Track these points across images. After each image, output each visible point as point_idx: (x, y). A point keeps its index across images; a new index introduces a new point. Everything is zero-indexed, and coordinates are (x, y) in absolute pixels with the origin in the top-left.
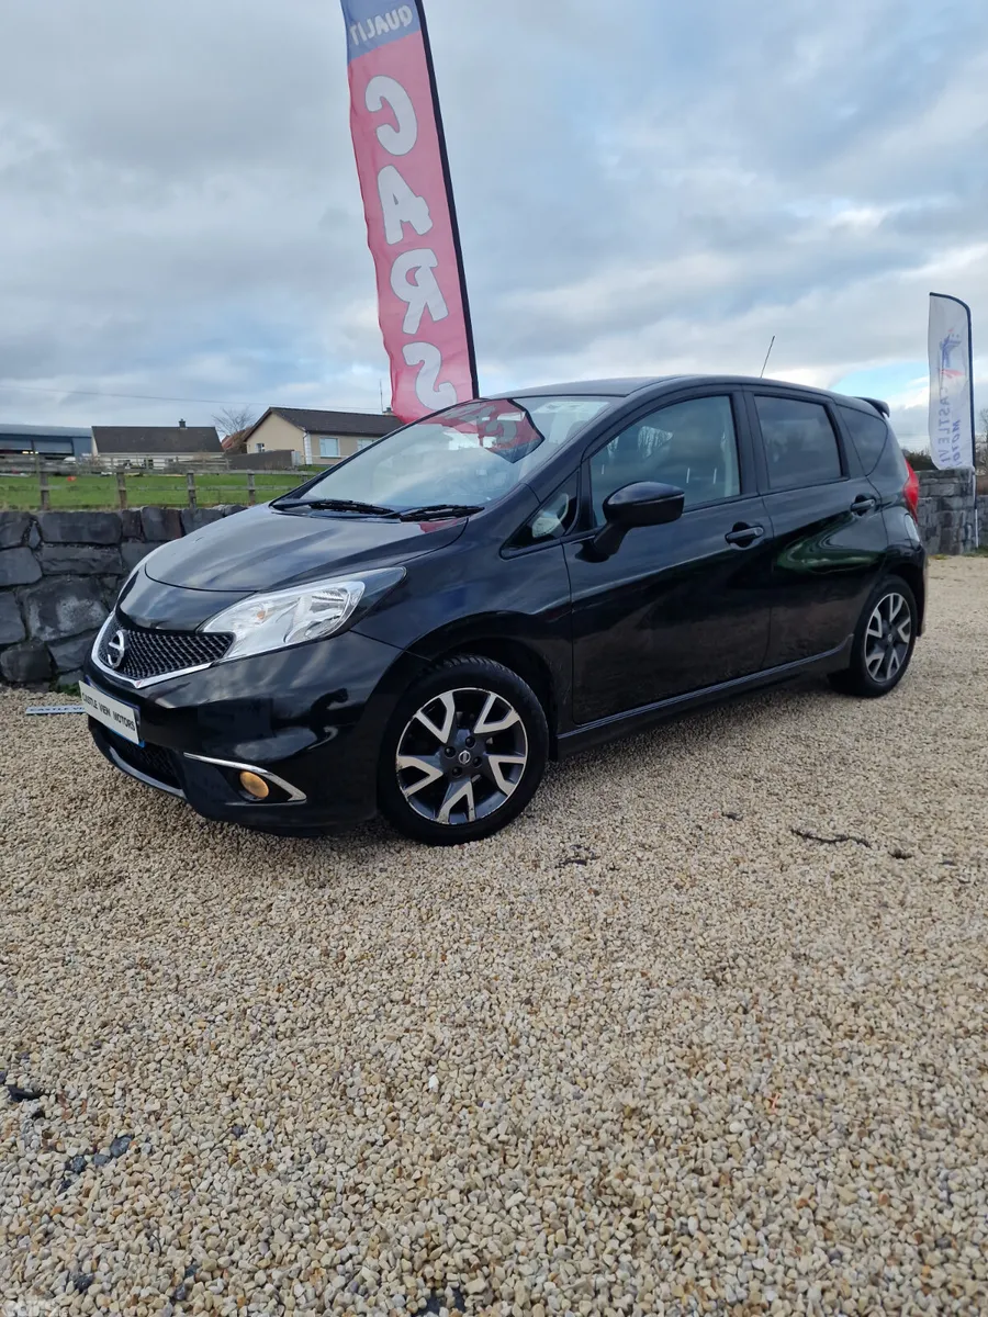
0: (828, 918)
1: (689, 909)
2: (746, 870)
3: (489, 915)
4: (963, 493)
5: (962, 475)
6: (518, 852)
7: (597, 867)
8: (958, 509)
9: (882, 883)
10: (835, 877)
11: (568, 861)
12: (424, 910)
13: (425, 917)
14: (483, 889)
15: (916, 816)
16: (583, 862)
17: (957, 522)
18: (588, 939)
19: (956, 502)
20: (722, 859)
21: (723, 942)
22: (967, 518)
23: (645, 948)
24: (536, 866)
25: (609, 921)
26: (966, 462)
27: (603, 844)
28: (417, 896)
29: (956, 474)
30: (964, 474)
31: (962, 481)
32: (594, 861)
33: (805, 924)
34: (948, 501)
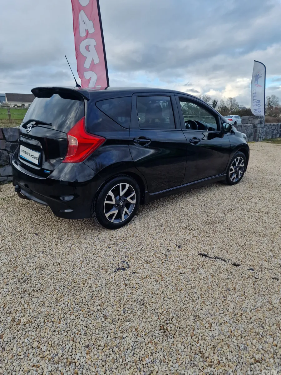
0: (208, 296)
1: (158, 292)
2: (182, 272)
3: (83, 298)
4: (261, 123)
5: (261, 118)
6: (101, 265)
7: (129, 271)
8: (259, 128)
9: (228, 279)
10: (213, 276)
11: (119, 269)
12: (59, 296)
13: (58, 299)
14: (84, 284)
15: (241, 247)
16: (124, 269)
17: (259, 132)
18: (118, 311)
19: (259, 126)
20: (173, 267)
21: (169, 310)
22: (261, 130)
23: (139, 314)
24: (107, 272)
25: (128, 299)
26: (262, 114)
27: (133, 261)
28: (58, 288)
29: (259, 117)
30: (261, 117)
31: (261, 120)
32: (128, 269)
33: (200, 299)
34: (256, 125)
